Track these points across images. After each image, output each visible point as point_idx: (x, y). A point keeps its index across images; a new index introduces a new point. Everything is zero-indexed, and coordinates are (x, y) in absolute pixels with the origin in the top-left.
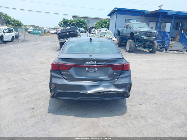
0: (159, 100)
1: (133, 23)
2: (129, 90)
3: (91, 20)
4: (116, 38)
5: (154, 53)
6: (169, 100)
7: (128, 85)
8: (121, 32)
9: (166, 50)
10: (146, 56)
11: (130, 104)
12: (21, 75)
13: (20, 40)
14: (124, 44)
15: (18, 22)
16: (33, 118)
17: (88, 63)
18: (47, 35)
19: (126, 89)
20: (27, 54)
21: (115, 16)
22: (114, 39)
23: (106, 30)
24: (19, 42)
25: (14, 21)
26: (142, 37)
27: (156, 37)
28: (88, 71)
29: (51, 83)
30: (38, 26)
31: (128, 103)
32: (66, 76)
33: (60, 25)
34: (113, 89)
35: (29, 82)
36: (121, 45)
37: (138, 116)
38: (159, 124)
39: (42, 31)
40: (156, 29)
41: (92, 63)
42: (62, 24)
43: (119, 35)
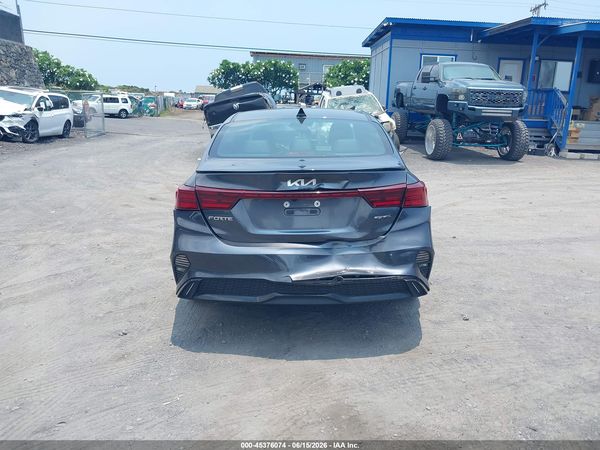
0: (527, 304)
1: (445, 66)
2: (427, 272)
3: (310, 63)
4: (390, 114)
5: (516, 160)
6: (560, 305)
7: (423, 256)
8: (409, 95)
9: (558, 150)
10: (490, 171)
11: (433, 317)
12: (90, 235)
13: (90, 130)
14: (417, 134)
15: (84, 75)
16: (123, 362)
17: (289, 184)
18: (173, 114)
19: (414, 267)
20: (111, 173)
21: (387, 45)
22: (385, 117)
23: (359, 91)
24: (88, 139)
25: (70, 74)
26: (474, 109)
27: (521, 106)
28: (290, 212)
29: (176, 253)
30: (145, 88)
31: (426, 316)
32: (223, 229)
33: (212, 80)
34: (372, 268)
35: (115, 256)
36: (408, 138)
37: (454, 356)
38: (524, 381)
39: (157, 103)
40: (522, 83)
41: (303, 184)
42: (219, 80)
43: (402, 105)
